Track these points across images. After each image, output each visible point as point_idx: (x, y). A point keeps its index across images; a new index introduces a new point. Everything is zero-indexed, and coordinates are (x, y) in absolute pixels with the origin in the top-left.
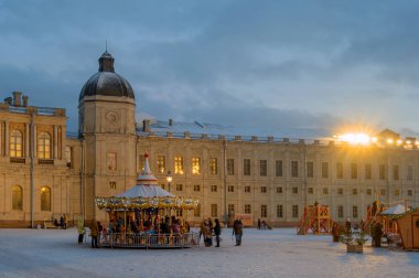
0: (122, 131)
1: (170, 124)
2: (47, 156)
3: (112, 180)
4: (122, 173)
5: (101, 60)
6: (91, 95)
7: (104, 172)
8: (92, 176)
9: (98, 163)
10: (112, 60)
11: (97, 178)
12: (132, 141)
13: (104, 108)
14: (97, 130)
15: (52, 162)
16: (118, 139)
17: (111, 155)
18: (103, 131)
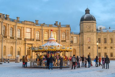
0: (92, 31)
1: (110, 28)
2: (64, 39)
3: (89, 46)
4: (92, 44)
5: (86, 11)
6: (82, 21)
7: (86, 44)
8: (82, 45)
9: (84, 41)
10: (89, 11)
11: (84, 46)
12: (95, 34)
13: (86, 24)
14: (84, 31)
15: (65, 41)
16: (90, 33)
17: (88, 39)
18: (86, 31)
